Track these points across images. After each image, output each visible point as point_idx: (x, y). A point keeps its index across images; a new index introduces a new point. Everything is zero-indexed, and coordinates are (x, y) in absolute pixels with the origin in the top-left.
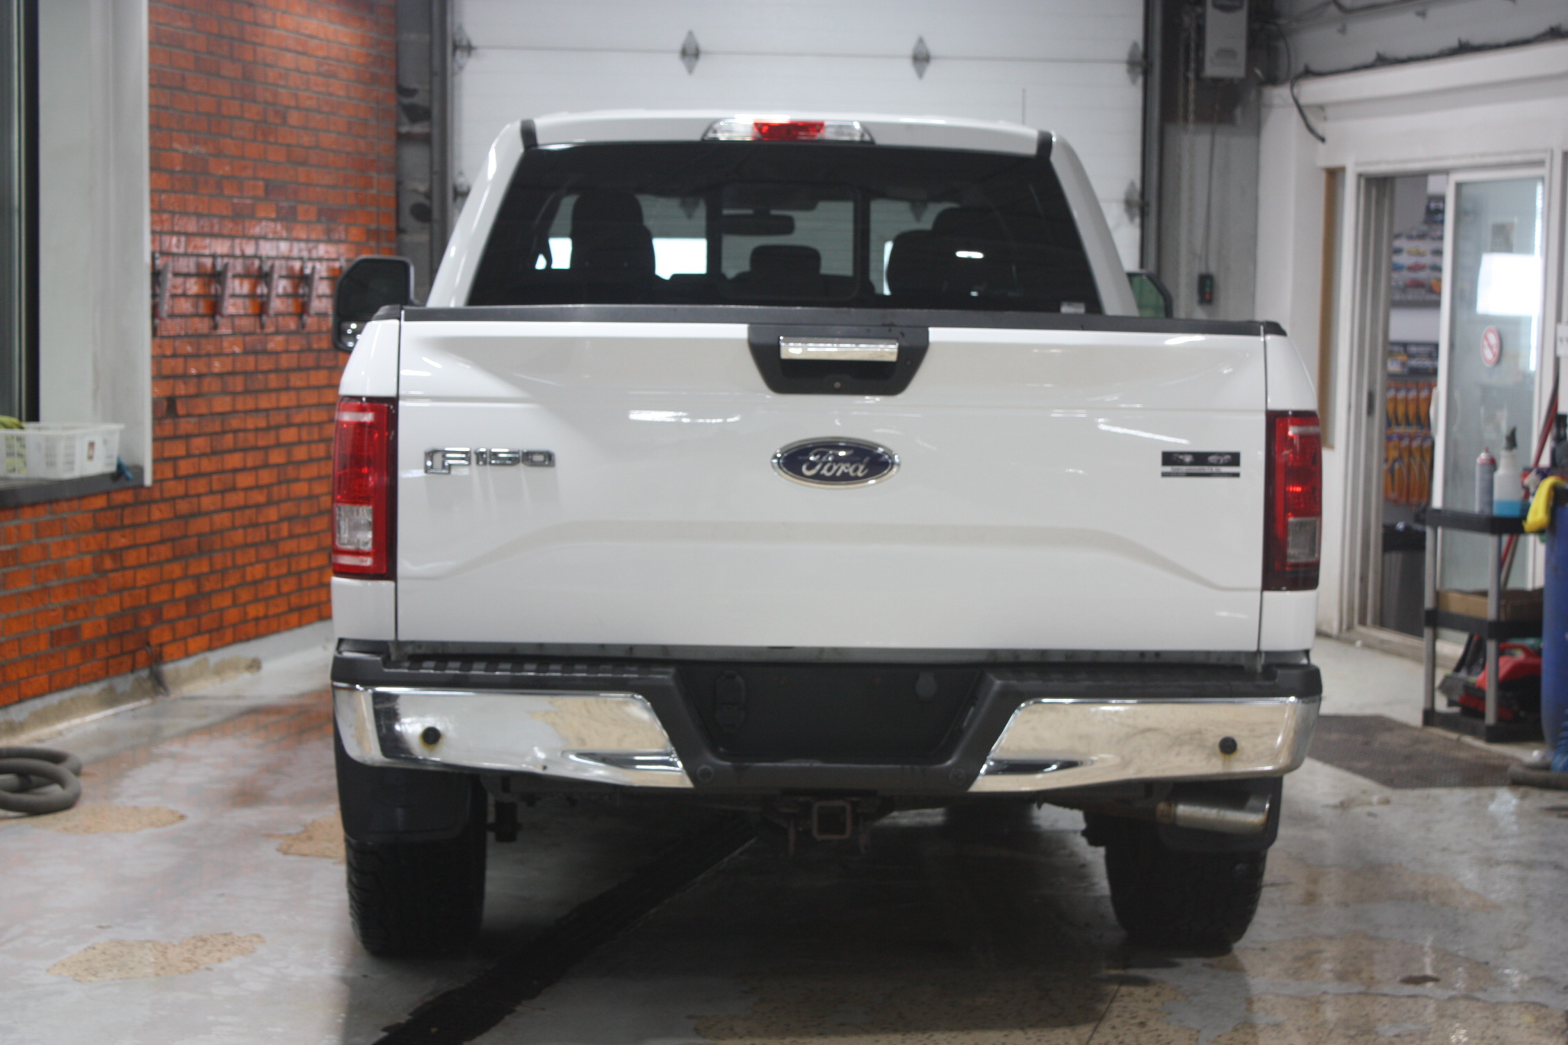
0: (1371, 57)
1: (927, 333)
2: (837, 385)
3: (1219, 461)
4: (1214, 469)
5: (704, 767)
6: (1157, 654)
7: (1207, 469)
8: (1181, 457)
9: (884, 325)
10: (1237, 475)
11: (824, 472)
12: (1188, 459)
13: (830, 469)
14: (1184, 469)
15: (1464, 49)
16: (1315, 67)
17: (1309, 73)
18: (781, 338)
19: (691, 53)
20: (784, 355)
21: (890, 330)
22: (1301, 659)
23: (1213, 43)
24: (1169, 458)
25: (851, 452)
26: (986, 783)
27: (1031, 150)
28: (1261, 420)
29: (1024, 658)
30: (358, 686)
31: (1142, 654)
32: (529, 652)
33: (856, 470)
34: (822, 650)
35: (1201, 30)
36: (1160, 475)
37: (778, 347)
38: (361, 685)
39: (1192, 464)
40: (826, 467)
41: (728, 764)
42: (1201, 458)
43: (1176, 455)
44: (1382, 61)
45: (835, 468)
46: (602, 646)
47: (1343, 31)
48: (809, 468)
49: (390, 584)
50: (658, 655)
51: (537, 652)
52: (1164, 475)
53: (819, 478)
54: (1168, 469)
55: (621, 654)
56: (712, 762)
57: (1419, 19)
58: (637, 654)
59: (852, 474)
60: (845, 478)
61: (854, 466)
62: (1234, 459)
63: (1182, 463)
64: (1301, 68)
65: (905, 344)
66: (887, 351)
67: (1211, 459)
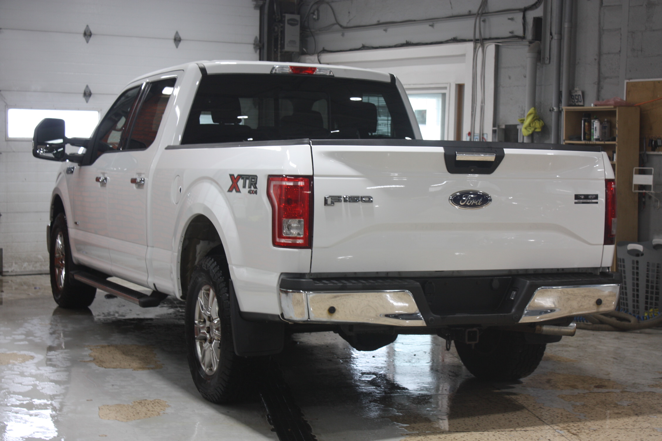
0: (360, 46)
1: (503, 151)
2: (472, 170)
3: (592, 197)
4: (590, 201)
5: (431, 318)
6: (563, 269)
7: (588, 201)
8: (580, 196)
9: (488, 148)
10: (597, 203)
11: (467, 203)
12: (583, 197)
13: (469, 203)
14: (581, 201)
15: (408, 44)
16: (327, 48)
17: (325, 51)
18: (456, 152)
19: (88, 34)
20: (457, 159)
21: (491, 149)
22: (607, 270)
23: (288, 38)
24: (577, 197)
25: (476, 196)
26: (525, 319)
27: (389, 80)
28: (604, 182)
29: (520, 272)
30: (301, 291)
31: (558, 269)
32: (352, 276)
33: (478, 203)
34: (453, 272)
35: (283, 32)
36: (574, 203)
37: (456, 155)
38: (302, 290)
39: (584, 199)
40: (468, 201)
41: (439, 316)
42: (586, 197)
43: (579, 196)
44: (364, 48)
45: (471, 202)
46: (377, 273)
47: (343, 35)
48: (462, 202)
49: (310, 250)
50: (397, 276)
51: (354, 276)
52: (576, 203)
53: (465, 206)
54: (577, 201)
55: (384, 275)
56: (433, 316)
57: (384, 32)
58: (390, 275)
59: (477, 204)
60: (474, 206)
61: (477, 202)
62: (596, 197)
63: (581, 199)
64: (321, 49)
65: (497, 155)
66: (491, 158)
67: (590, 197)
